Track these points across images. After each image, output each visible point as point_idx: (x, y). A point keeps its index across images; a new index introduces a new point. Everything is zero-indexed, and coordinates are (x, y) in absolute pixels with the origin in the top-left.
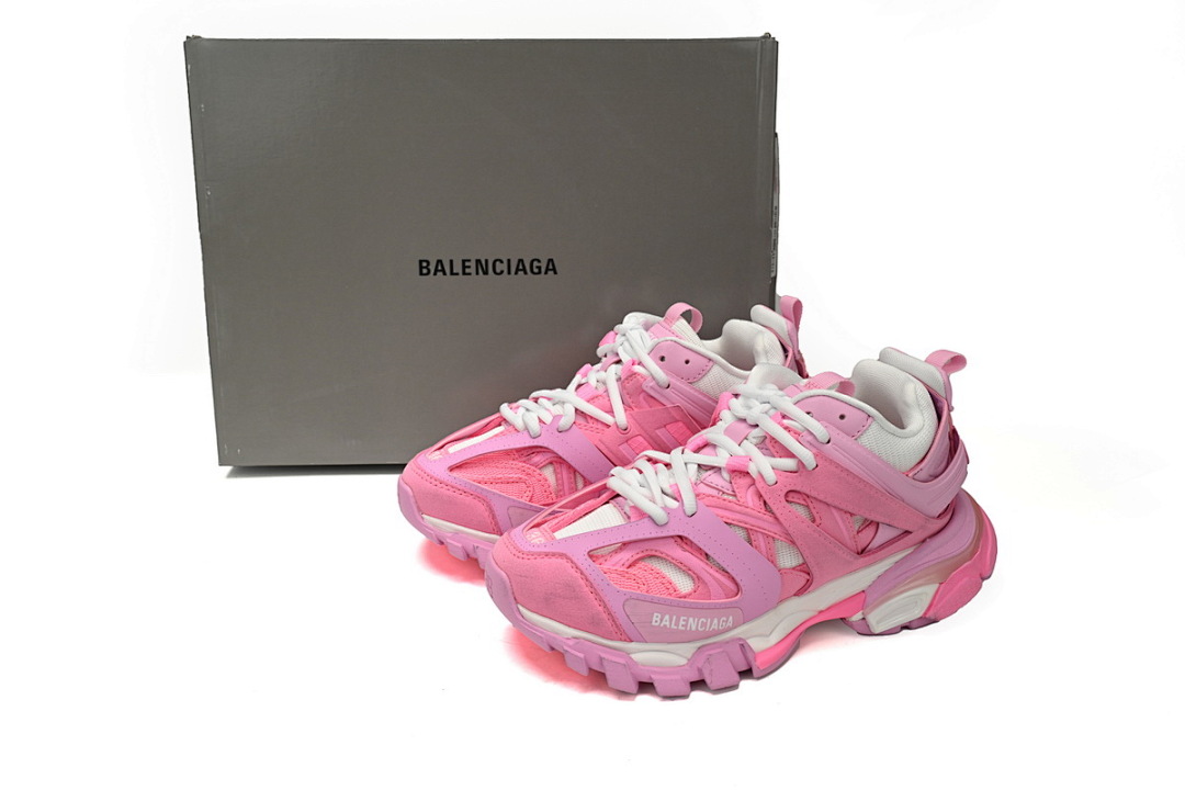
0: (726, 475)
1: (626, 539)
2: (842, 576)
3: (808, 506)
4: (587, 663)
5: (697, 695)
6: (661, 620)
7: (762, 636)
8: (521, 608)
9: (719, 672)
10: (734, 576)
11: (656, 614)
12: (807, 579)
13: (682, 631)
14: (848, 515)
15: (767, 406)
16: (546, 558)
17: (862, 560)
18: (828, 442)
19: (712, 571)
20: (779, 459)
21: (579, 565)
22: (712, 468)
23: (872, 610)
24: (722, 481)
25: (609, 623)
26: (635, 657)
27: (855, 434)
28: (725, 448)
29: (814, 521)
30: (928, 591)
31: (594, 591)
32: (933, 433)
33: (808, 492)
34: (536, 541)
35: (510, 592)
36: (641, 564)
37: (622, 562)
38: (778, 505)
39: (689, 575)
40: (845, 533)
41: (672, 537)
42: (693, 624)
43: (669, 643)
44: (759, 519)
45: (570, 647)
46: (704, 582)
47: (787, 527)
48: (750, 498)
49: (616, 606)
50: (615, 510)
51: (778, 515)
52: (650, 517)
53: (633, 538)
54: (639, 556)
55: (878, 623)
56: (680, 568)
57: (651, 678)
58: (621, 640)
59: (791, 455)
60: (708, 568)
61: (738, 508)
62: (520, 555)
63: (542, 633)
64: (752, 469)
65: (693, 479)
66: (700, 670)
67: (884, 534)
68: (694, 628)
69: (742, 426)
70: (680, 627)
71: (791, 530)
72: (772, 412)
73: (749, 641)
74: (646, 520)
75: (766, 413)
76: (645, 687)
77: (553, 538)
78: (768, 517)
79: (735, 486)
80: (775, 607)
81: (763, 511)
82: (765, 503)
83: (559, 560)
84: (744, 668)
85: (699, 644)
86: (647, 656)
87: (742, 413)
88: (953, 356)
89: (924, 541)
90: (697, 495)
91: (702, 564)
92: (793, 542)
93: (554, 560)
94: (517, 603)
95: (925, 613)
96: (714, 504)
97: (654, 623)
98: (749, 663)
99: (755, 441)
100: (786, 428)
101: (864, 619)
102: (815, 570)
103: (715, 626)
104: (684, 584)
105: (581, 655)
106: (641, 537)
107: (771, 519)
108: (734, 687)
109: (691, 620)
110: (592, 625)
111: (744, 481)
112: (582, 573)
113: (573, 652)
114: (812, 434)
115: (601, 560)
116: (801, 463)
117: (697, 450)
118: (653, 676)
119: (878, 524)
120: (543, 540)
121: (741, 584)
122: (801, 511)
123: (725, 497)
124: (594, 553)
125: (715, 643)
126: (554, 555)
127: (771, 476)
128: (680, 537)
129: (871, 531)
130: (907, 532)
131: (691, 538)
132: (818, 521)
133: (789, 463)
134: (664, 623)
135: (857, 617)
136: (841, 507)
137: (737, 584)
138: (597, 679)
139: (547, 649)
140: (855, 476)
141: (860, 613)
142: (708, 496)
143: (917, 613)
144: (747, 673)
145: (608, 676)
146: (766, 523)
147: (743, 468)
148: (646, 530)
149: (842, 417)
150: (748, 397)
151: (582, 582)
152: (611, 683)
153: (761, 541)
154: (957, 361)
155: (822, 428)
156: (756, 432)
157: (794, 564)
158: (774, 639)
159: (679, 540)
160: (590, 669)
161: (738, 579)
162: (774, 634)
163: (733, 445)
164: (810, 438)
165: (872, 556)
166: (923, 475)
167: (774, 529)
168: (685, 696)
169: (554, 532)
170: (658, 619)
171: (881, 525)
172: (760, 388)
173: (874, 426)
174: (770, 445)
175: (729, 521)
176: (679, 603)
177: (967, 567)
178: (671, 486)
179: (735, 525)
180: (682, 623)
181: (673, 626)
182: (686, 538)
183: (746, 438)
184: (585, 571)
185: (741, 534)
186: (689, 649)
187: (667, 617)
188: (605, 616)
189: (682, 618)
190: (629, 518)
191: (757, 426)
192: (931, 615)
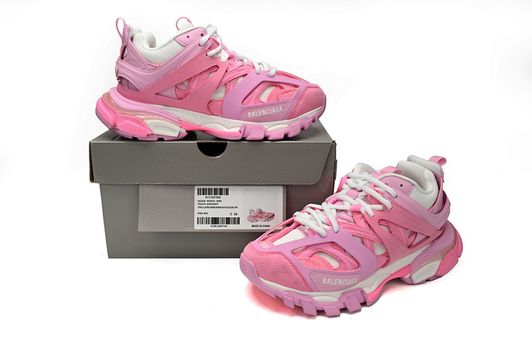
0: (350, 214)
1: (308, 244)
2: (401, 258)
3: (388, 226)
4: (294, 303)
5: (343, 315)
6: (327, 281)
7: (370, 286)
8: (260, 278)
9: (353, 304)
10: (357, 259)
11: (324, 278)
12: (388, 258)
13: (336, 285)
14: (405, 230)
15: (366, 182)
16: (272, 255)
17: (410, 250)
18: (396, 197)
19: (347, 258)
20: (374, 205)
21: (288, 257)
22: (343, 210)
23: (414, 273)
24: (348, 216)
25: (303, 283)
26: (315, 299)
27: (407, 193)
28: (347, 201)
29: (391, 233)
30: (436, 264)
31: (296, 269)
32: (437, 192)
33: (388, 220)
34: (266, 247)
35: (256, 271)
36: (315, 256)
37: (306, 255)
38: (376, 227)
39: (337, 260)
40: (404, 238)
41: (328, 242)
42: (341, 282)
43: (329, 291)
44: (367, 232)
45: (285, 295)
46: (344, 263)
47: (380, 236)
48: (362, 223)
49: (306, 275)
50: (300, 231)
51: (376, 231)
52: (318, 234)
53: (312, 243)
54: (314, 252)
55: (417, 279)
56: (332, 257)
57: (323, 308)
58: (308, 291)
59: (380, 203)
60: (345, 256)
61: (357, 228)
62: (259, 253)
63: (271, 289)
64: (362, 211)
65: (335, 216)
66: (344, 304)
67: (419, 238)
68: (341, 284)
69: (354, 191)
70: (335, 284)
71: (382, 237)
72: (368, 184)
73: (364, 289)
74: (317, 235)
75: (365, 185)
76: (321, 312)
77: (273, 245)
78: (371, 232)
79: (355, 218)
80: (374, 273)
81: (369, 229)
82: (369, 225)
83: (278, 255)
84: (363, 301)
85: (342, 291)
86: (320, 298)
87: (354, 185)
88: (440, 158)
89: (434, 241)
90: (338, 223)
91: (343, 254)
92: (382, 243)
93: (275, 255)
94: (259, 276)
95: (436, 273)
96: (346, 227)
97: (323, 283)
98: (365, 299)
99: (362, 198)
100: (377, 191)
101: (410, 277)
102: (391, 256)
103: (350, 283)
104: (335, 264)
105: (291, 299)
106: (315, 243)
107: (372, 233)
108: (359, 310)
109: (340, 280)
110: (295, 285)
111: (359, 216)
112: (289, 261)
113: (287, 298)
114: (389, 193)
115: (297, 254)
116: (385, 207)
117: (334, 203)
118: (324, 307)
119: (417, 233)
120: (269, 247)
121: (360, 263)
122: (385, 228)
123: (351, 223)
124: (294, 251)
125: (349, 291)
126: (275, 253)
127: (371, 213)
128: (332, 242)
129: (413, 236)
130: (428, 237)
131: (337, 242)
132: (393, 233)
133: (379, 207)
134: (328, 282)
135: (407, 276)
136: (403, 226)
137: (358, 263)
138: (298, 310)
139: (275, 297)
140: (409, 212)
141: (409, 275)
142: (343, 223)
143: (433, 273)
144: (364, 304)
145: (304, 308)
146: (370, 234)
147: (358, 210)
148: (316, 240)
149: (401, 185)
150: (354, 178)
151: (290, 265)
152: (305, 311)
153: (367, 242)
154: (442, 161)
155: (394, 191)
156: (362, 194)
157: (382, 253)
158: (374, 288)
159: (331, 244)
160: (295, 306)
161: (359, 261)
162: (373, 285)
163: (351, 200)
164: (388, 195)
165: (414, 249)
166: (435, 211)
167: (374, 237)
168: (338, 316)
169: (273, 242)
170: (325, 281)
171: (418, 234)
172: (360, 174)
173: (415, 189)
174: (370, 199)
175: (354, 234)
176: (333, 273)
177: (452, 252)
178: (325, 219)
179: (356, 236)
180: (336, 282)
181: (332, 284)
182: (335, 243)
183: (357, 197)
184: (291, 260)
185: (359, 240)
186: (338, 294)
187: (329, 279)
188: (301, 280)
189: (336, 279)
190: (307, 234)
191: (361, 191)
192: (439, 274)
